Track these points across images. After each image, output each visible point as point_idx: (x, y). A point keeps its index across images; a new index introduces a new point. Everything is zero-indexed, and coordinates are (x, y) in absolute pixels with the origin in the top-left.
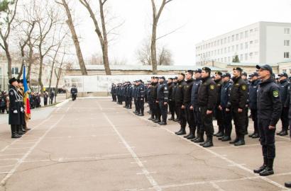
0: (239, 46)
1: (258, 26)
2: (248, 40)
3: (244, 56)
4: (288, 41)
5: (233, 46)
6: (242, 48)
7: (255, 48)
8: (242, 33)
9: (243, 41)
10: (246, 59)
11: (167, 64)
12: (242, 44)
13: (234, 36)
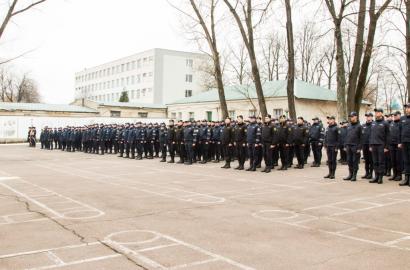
0: (130, 80)
1: (153, 54)
2: (141, 71)
3: (136, 93)
4: (191, 76)
5: (123, 79)
6: (133, 83)
7: (149, 83)
8: (133, 62)
9: (135, 72)
10: (138, 97)
11: (29, 101)
12: (133, 77)
13: (125, 65)
